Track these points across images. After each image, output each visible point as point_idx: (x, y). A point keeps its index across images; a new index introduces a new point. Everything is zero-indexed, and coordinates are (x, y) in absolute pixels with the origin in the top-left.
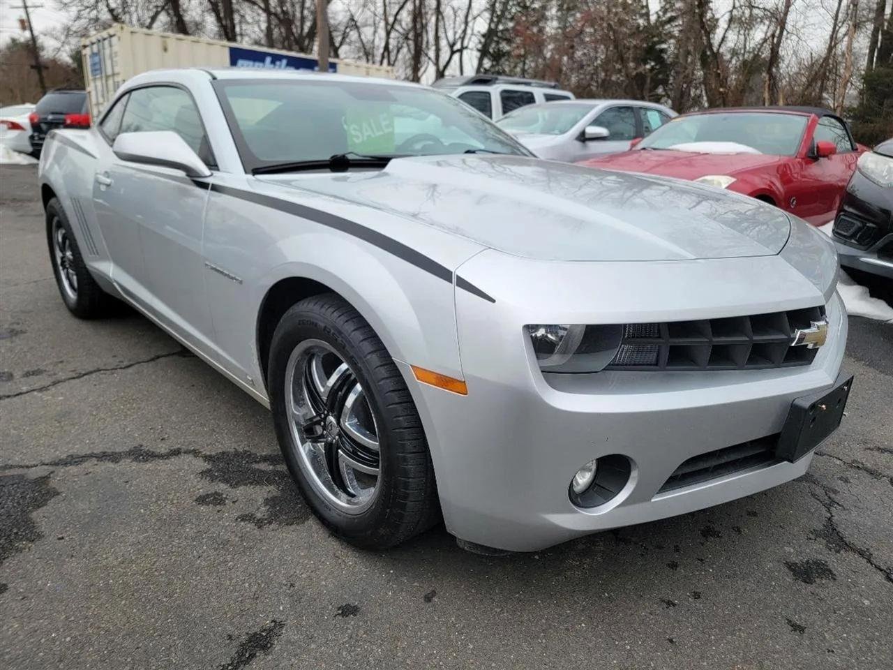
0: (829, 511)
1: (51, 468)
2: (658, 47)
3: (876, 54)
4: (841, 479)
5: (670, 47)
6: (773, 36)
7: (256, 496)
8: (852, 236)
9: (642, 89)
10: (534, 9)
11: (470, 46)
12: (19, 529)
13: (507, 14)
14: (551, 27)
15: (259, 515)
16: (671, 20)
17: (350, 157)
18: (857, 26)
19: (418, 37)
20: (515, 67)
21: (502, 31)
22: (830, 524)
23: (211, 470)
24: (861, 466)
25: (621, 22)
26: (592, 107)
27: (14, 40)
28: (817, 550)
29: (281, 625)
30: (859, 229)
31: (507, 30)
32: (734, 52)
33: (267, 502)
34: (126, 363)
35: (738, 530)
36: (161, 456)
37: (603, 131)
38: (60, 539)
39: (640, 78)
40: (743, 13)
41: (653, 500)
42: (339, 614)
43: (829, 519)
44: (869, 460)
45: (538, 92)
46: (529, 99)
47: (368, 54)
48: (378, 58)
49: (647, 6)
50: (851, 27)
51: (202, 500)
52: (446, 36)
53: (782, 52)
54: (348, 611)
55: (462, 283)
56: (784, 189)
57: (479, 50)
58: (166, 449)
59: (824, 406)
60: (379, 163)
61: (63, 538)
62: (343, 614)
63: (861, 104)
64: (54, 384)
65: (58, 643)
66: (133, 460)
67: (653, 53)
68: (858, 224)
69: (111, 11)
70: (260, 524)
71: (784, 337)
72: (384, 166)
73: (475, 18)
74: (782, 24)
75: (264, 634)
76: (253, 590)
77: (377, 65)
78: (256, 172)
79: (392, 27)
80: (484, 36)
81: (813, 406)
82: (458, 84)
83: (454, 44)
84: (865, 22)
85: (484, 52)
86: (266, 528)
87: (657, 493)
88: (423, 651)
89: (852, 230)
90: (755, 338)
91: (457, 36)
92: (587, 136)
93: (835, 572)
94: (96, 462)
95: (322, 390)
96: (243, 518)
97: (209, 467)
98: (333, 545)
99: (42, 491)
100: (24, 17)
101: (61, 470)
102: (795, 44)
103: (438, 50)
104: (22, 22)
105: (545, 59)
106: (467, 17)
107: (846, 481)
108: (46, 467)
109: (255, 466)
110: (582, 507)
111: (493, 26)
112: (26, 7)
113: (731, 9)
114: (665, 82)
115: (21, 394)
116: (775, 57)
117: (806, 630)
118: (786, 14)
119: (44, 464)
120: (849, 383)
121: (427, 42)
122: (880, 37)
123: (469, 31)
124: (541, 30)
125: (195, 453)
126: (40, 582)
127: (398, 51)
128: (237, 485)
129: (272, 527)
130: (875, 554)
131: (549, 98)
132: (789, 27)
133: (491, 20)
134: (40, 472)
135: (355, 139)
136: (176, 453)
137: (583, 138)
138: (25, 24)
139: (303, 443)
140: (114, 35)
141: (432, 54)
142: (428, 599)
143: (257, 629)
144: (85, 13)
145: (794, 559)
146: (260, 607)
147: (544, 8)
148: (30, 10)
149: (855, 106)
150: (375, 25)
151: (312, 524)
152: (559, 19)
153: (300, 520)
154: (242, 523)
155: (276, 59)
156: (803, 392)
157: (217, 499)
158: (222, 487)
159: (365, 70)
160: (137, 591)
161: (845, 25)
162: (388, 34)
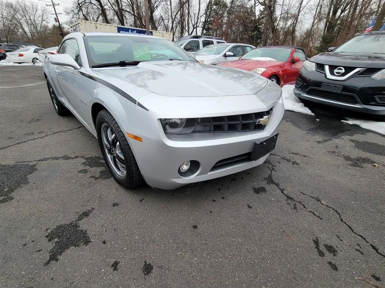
0: (271, 172)
1: (37, 162)
2: (259, 26)
3: (326, 29)
4: (278, 162)
5: (262, 27)
6: (294, 23)
7: (97, 171)
8: (299, 88)
9: (253, 40)
10: (219, 14)
11: (199, 26)
12: (22, 181)
13: (211, 15)
14: (225, 20)
15: (97, 176)
16: (263, 18)
17: (126, 62)
18: (320, 20)
19: (182, 23)
20: (214, 33)
21: (209, 21)
22: (270, 176)
23: (86, 162)
24: (285, 158)
25: (246, 18)
26: (229, 46)
27: (54, 25)
28: (263, 184)
29: (94, 209)
30: (302, 85)
31: (211, 20)
32: (281, 28)
33: (100, 172)
34: (70, 129)
35: (242, 178)
36: (72, 158)
37: (232, 54)
38: (34, 183)
39: (252, 37)
40: (285, 15)
41: (208, 174)
42: (112, 206)
43: (271, 175)
44: (288, 156)
45: (215, 41)
46: (212, 43)
47: (167, 29)
48: (170, 30)
49: (255, 13)
50: (318, 20)
51: (80, 172)
52: (192, 23)
53: (296, 29)
54: (115, 205)
55: (140, 105)
56: (282, 73)
57: (202, 27)
58: (74, 156)
59: (265, 143)
60: (136, 63)
61: (35, 183)
62: (113, 206)
63: (320, 46)
64: (46, 136)
65: (25, 215)
66: (63, 159)
67: (256, 28)
68: (302, 84)
69: (84, 15)
70: (96, 179)
71: (253, 121)
72: (137, 64)
73: (201, 17)
74: (297, 19)
75: (88, 212)
76: (88, 198)
77: (170, 33)
78: (93, 67)
79: (174, 20)
80: (204, 22)
81: (261, 143)
82: (188, 38)
83: (194, 25)
84: (323, 18)
85: (204, 28)
86: (97, 180)
87: (209, 172)
88: (135, 216)
89: (300, 85)
90: (243, 122)
91: (195, 23)
92: (227, 55)
93: (267, 190)
94: (52, 160)
95: (110, 139)
96: (91, 177)
97: (86, 161)
98: (117, 185)
99: (33, 169)
100: (56, 17)
101: (40, 162)
102: (300, 26)
103: (189, 27)
104: (55, 19)
105: (222, 30)
106: (198, 16)
107: (279, 163)
108: (36, 162)
109: (100, 161)
110: (184, 176)
111: (206, 19)
112: (56, 14)
113: (281, 14)
114: (261, 38)
115: (35, 139)
116: (294, 30)
117: (252, 208)
118: (298, 15)
119: (36, 161)
120: (277, 135)
121: (185, 25)
122: (328, 24)
123: (199, 21)
124: (222, 21)
125: (83, 157)
126: (24, 197)
127: (176, 28)
128: (93, 167)
129: (100, 179)
130: (280, 184)
131: (218, 43)
132: (299, 20)
133: (206, 17)
134: (34, 163)
135: (136, 56)
136: (77, 157)
137: (225, 56)
138: (57, 20)
139: (109, 154)
140: (79, 23)
141: (187, 29)
142: (141, 201)
143: (86, 211)
144: (75, 16)
145: (256, 187)
146: (89, 204)
147: (223, 13)
148: (58, 15)
149: (319, 46)
150: (168, 19)
151: (112, 178)
152: (228, 17)
153: (109, 178)
154: (91, 179)
155: (133, 30)
156: (257, 139)
157: (85, 171)
158: (88, 168)
159: (162, 34)
160: (53, 199)
161: (317, 19)
162: (173, 22)
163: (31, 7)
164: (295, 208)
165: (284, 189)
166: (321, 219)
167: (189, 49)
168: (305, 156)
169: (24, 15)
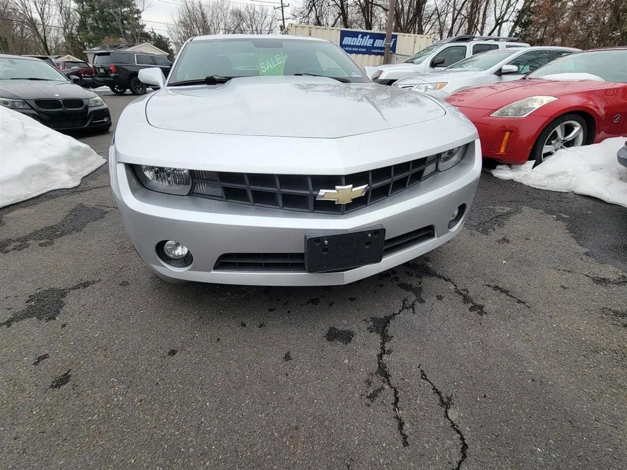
0: (401, 311)
4: (438, 296)
11: (509, 20)
17: (216, 78)
19: (473, 17)
21: (533, 7)
24: (465, 293)
28: (359, 327)
29: (99, 282)
37: (514, 68)
41: (213, 272)
43: (394, 315)
44: (476, 291)
52: (494, 15)
57: (514, 21)
62: (121, 285)
69: (317, 17)
71: (308, 192)
80: (519, 12)
81: (318, 240)
83: (499, 19)
85: (517, 22)
87: (213, 269)
90: (282, 190)
92: (503, 72)
93: (352, 341)
99: (101, 216)
100: (282, 25)
103: (483, 24)
107: (440, 298)
111: (526, 5)
112: (284, 19)
117: (290, 361)
130: (394, 340)
135: (263, 70)
137: (500, 73)
138: (283, 28)
143: (91, 280)
145: (340, 327)
163: (260, 13)
164: (372, 397)
165: (390, 352)
166: (406, 444)
167: (441, 62)
168: (519, 302)
169: (252, 25)
